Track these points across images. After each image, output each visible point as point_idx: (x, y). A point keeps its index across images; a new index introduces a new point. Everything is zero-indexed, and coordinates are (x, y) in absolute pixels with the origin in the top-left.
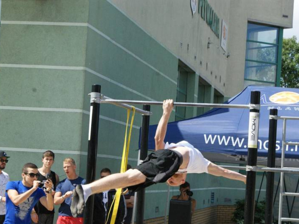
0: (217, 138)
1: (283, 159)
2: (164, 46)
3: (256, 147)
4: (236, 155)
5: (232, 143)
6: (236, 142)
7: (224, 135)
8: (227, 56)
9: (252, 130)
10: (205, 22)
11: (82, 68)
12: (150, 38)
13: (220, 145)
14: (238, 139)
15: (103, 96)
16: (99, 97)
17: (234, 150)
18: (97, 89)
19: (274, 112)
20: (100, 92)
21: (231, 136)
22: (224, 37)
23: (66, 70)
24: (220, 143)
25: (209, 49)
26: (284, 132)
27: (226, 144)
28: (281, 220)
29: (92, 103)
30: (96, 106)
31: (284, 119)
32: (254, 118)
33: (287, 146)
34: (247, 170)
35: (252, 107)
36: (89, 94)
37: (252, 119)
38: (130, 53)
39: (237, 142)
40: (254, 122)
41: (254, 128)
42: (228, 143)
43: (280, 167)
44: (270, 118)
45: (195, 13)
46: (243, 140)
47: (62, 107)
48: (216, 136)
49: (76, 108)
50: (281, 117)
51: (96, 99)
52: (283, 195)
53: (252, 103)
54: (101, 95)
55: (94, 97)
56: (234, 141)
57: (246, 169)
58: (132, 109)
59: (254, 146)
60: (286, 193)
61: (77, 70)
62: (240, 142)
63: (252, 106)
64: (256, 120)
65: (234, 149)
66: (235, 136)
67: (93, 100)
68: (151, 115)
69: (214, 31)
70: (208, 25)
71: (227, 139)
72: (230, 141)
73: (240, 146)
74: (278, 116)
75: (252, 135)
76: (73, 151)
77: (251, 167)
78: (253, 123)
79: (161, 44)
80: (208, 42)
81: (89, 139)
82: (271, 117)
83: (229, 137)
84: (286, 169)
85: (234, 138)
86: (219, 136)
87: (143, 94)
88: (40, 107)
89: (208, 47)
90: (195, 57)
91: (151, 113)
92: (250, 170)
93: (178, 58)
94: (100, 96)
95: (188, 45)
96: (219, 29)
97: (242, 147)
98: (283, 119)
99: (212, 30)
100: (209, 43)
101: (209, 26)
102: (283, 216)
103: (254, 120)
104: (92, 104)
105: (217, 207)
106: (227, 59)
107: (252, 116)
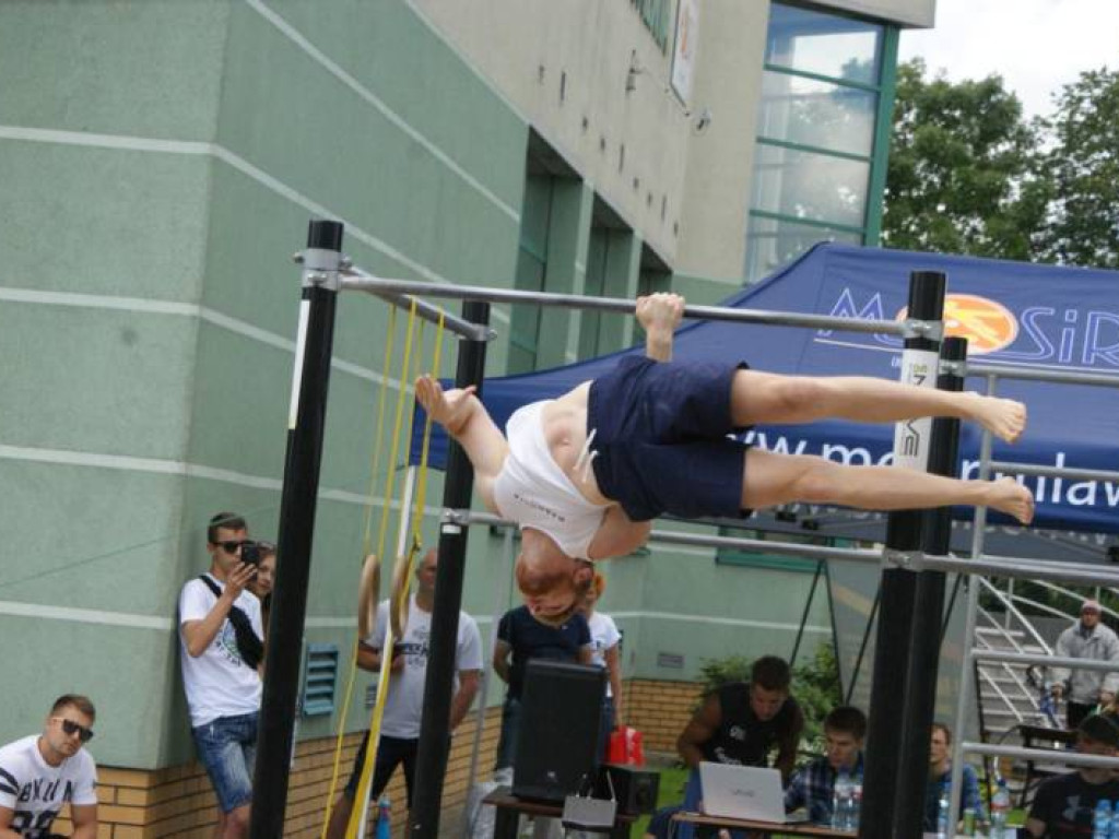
2: (481, 76)
8: (699, 122)
11: (201, 148)
12: (440, 42)
14: (782, 443)
15: (351, 264)
16: (335, 266)
18: (327, 235)
19: (954, 348)
20: (338, 248)
22: (683, 49)
23: (142, 152)
25: (632, 93)
29: (305, 290)
30: (322, 300)
31: (992, 376)
32: (919, 373)
35: (913, 329)
36: (296, 255)
37: (909, 376)
38: (369, 96)
44: (941, 372)
46: (802, 447)
47: (123, 293)
49: (177, 299)
50: (979, 368)
51: (320, 275)
53: (913, 313)
54: (345, 259)
55: (317, 265)
61: (181, 156)
63: (914, 325)
66: (773, 431)
67: (315, 279)
68: (490, 339)
69: (652, 24)
74: (967, 366)
75: (909, 433)
76: (158, 462)
79: (474, 68)
80: (627, 68)
81: (293, 425)
83: (751, 435)
85: (767, 436)
87: (406, 254)
88: (36, 288)
89: (630, 88)
90: (585, 123)
91: (492, 331)
93: (528, 122)
94: (341, 262)
95: (564, 76)
96: (667, 18)
98: (985, 374)
99: (646, 23)
100: (632, 71)
101: (636, 6)
103: (918, 379)
104: (308, 293)
105: (632, 685)
106: (698, 132)
107: (911, 365)
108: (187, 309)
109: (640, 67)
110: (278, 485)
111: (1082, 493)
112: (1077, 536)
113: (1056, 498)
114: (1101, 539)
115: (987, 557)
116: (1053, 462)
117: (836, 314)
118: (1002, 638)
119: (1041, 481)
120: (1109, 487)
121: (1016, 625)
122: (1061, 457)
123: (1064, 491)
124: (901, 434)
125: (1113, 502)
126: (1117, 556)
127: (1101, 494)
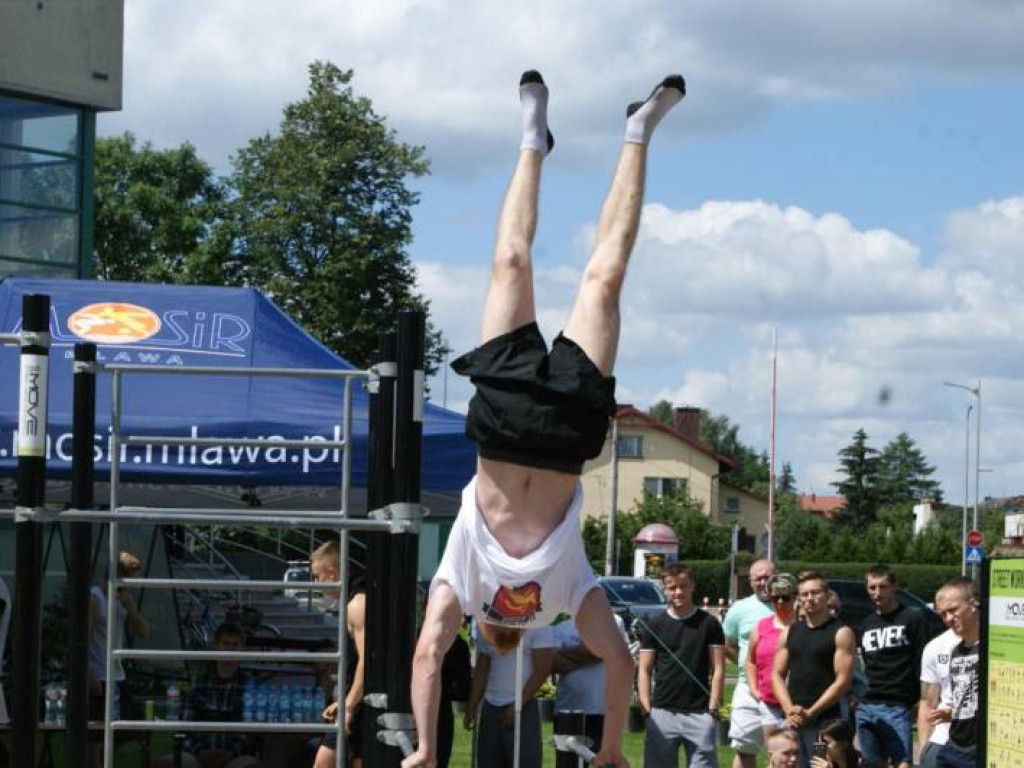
1: (116, 485)
3: (41, 454)
9: (31, 406)
19: (86, 351)
26: (115, 409)
31: (116, 371)
32: (34, 372)
33: (124, 447)
34: (19, 519)
35: (29, 339)
37: (27, 375)
40: (34, 381)
41: (33, 400)
43: (106, 507)
44: (77, 370)
50: (107, 366)
52: (117, 585)
53: (27, 327)
57: (13, 515)
59: (36, 450)
60: (127, 580)
63: (27, 336)
64: (39, 377)
74: (95, 365)
75: (29, 418)
77: (28, 511)
78: (32, 385)
82: (78, 366)
84: (124, 511)
92: (25, 519)
98: (111, 371)
103: (32, 378)
107: (27, 367)
111: (212, 456)
112: (224, 489)
113: (193, 460)
114: (241, 491)
116: (189, 434)
118: (207, 569)
119: (181, 449)
120: (232, 450)
122: (194, 430)
123: (199, 454)
124: (23, 418)
125: (235, 460)
126: (253, 502)
127: (226, 455)
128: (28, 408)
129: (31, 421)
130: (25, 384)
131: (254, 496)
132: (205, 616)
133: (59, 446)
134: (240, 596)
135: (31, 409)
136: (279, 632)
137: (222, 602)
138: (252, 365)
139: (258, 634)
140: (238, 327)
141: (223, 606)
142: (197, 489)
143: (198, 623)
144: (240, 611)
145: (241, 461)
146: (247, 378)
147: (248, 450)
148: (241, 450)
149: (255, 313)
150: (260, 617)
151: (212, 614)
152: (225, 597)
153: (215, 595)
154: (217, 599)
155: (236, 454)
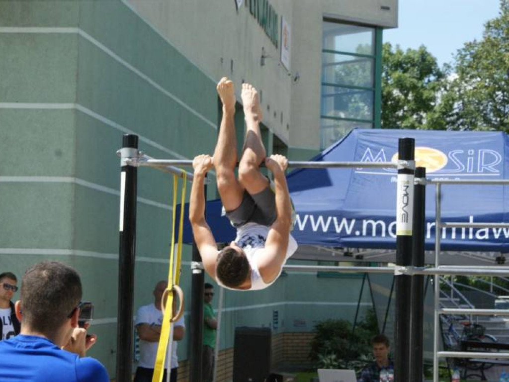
0: (309, 220)
1: (438, 253)
2: (195, 64)
4: (343, 247)
5: (334, 228)
6: (341, 226)
7: (320, 215)
8: (295, 78)
9: (403, 205)
10: (256, 20)
11: (70, 106)
12: (175, 52)
13: (315, 232)
14: (344, 221)
15: (143, 154)
16: (136, 155)
17: (338, 240)
18: (131, 142)
20: (136, 147)
21: (333, 216)
22: (285, 46)
23: (43, 110)
24: (315, 229)
25: (264, 67)
26: (438, 206)
27: (325, 229)
28: (438, 356)
29: (123, 167)
30: (131, 171)
31: (438, 184)
32: (406, 185)
34: (397, 273)
35: (401, 165)
36: (117, 152)
37: (401, 187)
39: (344, 227)
40: (406, 190)
41: (405, 201)
42: (329, 228)
44: (416, 183)
45: (241, 6)
46: (353, 222)
47: (39, 175)
48: (306, 217)
49: (64, 175)
50: (433, 180)
51: (130, 160)
52: (440, 313)
53: (401, 157)
54: (140, 152)
55: (127, 156)
56: (339, 225)
57: (393, 271)
58: (182, 175)
59: (407, 232)
61: (61, 110)
62: (349, 225)
63: (402, 163)
64: (408, 188)
65: (338, 238)
66: (340, 215)
67: (127, 162)
68: (208, 183)
69: (270, 35)
70: (260, 25)
71: (325, 221)
72: (332, 224)
73: (349, 232)
74: (426, 180)
76: (61, 250)
77: (403, 268)
78: (405, 193)
79: (191, 61)
80: (261, 56)
81: (121, 229)
82: (416, 181)
83: (330, 218)
84: (443, 268)
85: (337, 218)
86: (312, 217)
89: (262, 64)
91: (210, 179)
92: (401, 273)
94: (138, 153)
95: (232, 62)
96: (277, 32)
97: (353, 235)
98: (435, 183)
99: (267, 34)
100: (263, 57)
101: (263, 27)
102: (440, 350)
103: (405, 188)
104: (124, 169)
105: (283, 336)
106: (294, 82)
107: (401, 181)
108: (69, 180)
109: (266, 55)
110: (116, 256)
111: (482, 234)
112: (481, 254)
113: (471, 237)
114: (492, 255)
115: (442, 266)
116: (467, 220)
117: (364, 160)
118: (451, 301)
119: (464, 230)
120: (494, 230)
121: (456, 295)
122: (471, 218)
123: (474, 233)
124: (399, 213)
125: (497, 236)
126: (500, 261)
127: (491, 233)
128: (402, 207)
129: (404, 214)
130: (400, 192)
131: (504, 258)
132: (450, 329)
133: (390, 229)
134: (471, 318)
135: (405, 206)
136: (496, 340)
137: (460, 321)
138: (504, 178)
139: (483, 341)
140: (494, 157)
141: (461, 323)
142: (465, 253)
143: (446, 334)
144: (472, 327)
145: (500, 237)
146: (501, 186)
147: (504, 230)
148: (500, 230)
149: (504, 148)
150: (484, 330)
151: (454, 329)
152: (461, 318)
153: (456, 317)
154: (458, 320)
155: (497, 232)
